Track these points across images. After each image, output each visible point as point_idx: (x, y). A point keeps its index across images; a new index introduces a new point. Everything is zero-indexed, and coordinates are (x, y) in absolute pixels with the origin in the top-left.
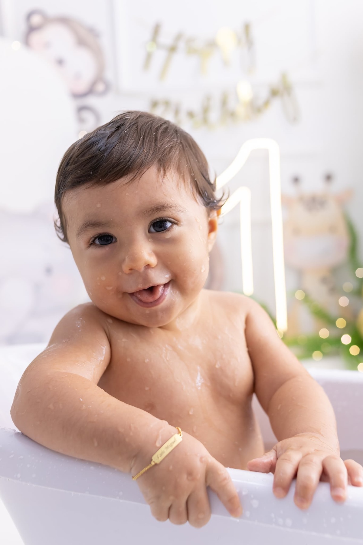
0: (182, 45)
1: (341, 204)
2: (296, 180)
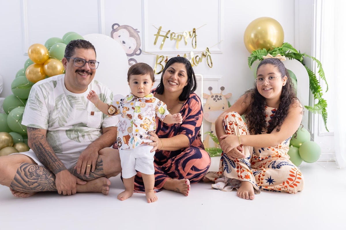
0: (169, 35)
1: (227, 99)
2: (210, 89)
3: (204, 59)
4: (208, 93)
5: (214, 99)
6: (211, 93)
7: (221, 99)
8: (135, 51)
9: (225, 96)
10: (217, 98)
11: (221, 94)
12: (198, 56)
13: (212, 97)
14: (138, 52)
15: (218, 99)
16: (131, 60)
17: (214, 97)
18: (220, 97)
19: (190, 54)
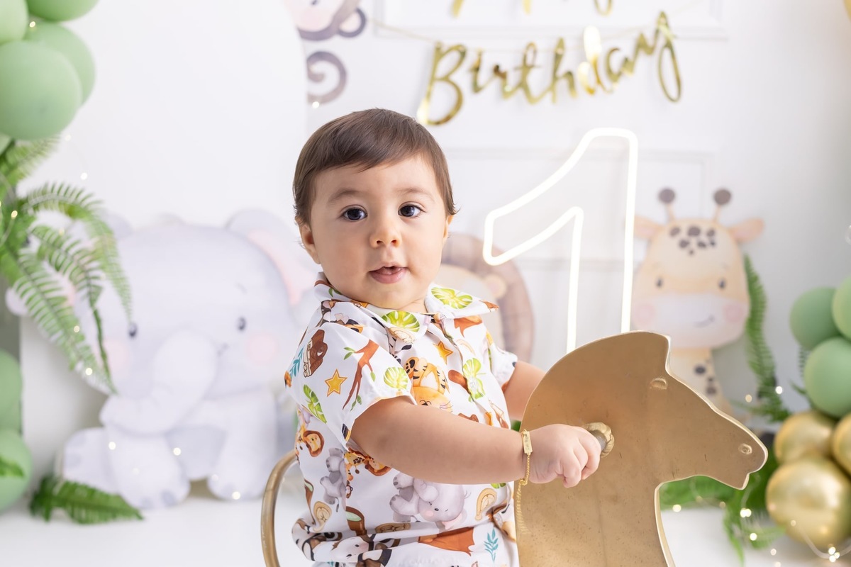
1: (739, 242)
2: (667, 196)
3: (644, 64)
4: (657, 213)
5: (684, 244)
6: (671, 218)
7: (713, 244)
8: (339, 18)
9: (731, 231)
10: (693, 241)
11: (715, 220)
12: (614, 50)
13: (675, 232)
14: (352, 23)
15: (702, 245)
16: (319, 56)
17: (683, 235)
18: (711, 233)
19: (581, 39)
